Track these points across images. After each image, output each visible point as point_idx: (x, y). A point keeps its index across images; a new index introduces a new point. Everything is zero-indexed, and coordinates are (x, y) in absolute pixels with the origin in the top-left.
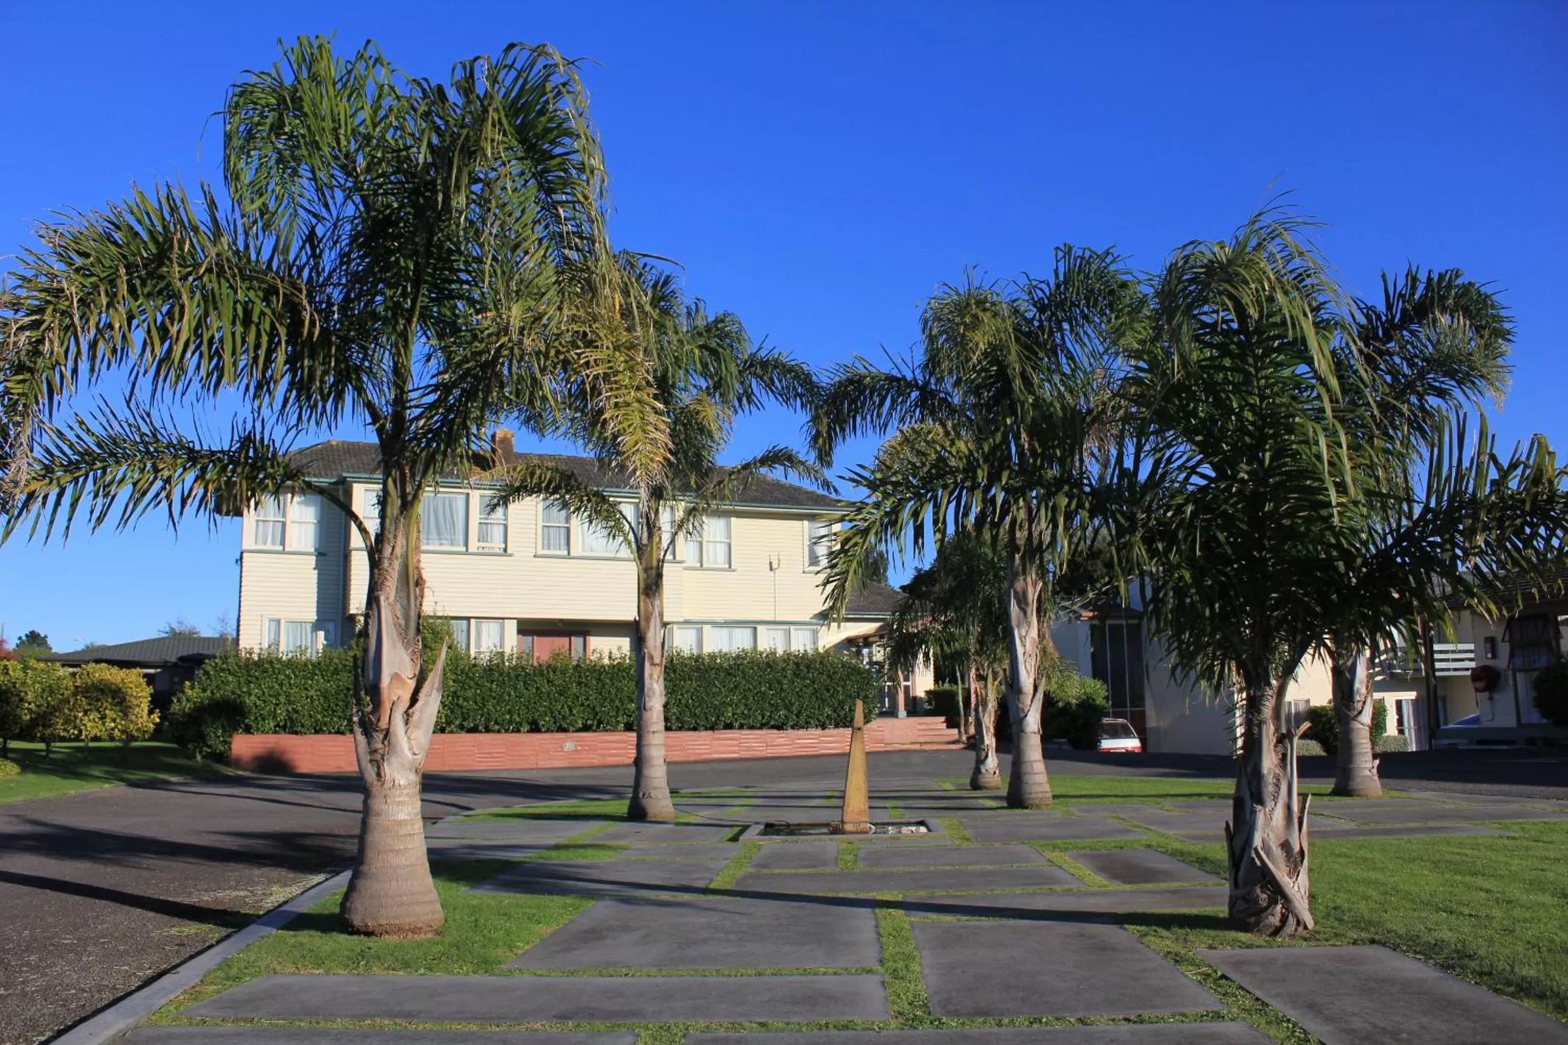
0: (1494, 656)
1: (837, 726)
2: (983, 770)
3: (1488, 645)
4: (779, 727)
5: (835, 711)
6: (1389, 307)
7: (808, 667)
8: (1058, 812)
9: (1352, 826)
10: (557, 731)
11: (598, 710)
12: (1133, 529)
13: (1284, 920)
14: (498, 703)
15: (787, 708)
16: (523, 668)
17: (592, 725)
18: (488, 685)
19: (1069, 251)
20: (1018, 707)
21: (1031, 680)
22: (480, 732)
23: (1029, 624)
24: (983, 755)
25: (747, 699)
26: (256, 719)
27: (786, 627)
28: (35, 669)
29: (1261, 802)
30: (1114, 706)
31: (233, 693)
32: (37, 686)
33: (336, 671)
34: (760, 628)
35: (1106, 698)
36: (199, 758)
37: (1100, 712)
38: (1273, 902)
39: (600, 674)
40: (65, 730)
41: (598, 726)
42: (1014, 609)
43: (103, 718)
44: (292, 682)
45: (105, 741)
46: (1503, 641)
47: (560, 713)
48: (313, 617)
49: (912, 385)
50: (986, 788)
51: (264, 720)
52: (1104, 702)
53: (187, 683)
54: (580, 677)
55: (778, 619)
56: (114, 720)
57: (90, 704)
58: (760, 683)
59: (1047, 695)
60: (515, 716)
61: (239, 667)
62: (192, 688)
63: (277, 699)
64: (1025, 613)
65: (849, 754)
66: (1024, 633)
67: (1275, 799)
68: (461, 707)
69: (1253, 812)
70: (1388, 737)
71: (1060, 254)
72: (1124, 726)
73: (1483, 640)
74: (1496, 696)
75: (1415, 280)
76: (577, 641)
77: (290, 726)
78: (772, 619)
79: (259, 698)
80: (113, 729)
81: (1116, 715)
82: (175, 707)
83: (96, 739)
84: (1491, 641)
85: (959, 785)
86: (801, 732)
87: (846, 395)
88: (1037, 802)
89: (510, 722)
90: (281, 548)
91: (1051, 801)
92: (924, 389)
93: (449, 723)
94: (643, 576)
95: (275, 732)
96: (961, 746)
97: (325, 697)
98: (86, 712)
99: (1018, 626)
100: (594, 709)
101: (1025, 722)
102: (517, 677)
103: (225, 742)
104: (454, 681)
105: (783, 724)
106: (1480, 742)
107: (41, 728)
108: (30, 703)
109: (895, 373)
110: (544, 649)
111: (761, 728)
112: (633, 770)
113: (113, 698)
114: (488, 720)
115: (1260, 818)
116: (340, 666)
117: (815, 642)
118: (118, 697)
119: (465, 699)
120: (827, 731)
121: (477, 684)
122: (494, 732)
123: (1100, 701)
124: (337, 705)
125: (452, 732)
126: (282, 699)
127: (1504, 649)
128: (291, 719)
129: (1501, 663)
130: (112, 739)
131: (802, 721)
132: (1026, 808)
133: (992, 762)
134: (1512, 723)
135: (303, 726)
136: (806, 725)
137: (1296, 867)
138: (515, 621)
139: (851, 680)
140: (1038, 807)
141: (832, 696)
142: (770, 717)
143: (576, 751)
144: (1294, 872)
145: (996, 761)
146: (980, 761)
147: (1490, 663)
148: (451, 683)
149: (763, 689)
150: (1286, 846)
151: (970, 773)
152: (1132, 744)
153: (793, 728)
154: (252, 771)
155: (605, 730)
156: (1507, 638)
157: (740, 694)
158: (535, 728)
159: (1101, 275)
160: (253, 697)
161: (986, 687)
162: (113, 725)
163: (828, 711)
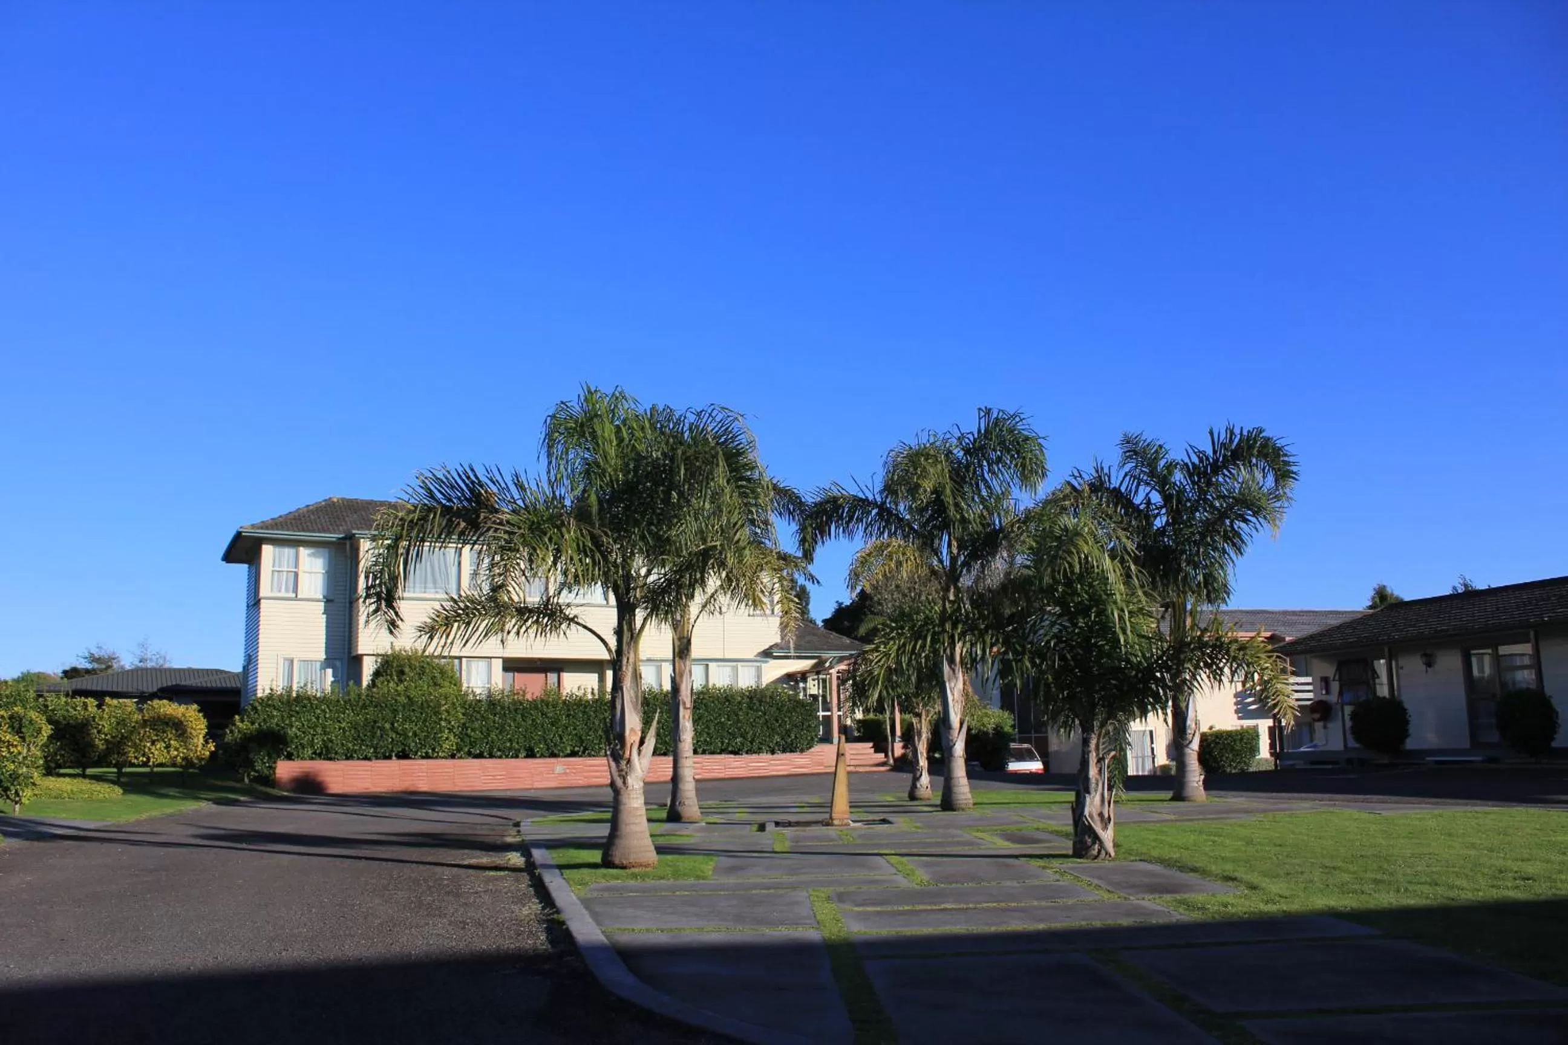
0: (1328, 692)
1: (784, 751)
2: (918, 786)
3: (1323, 683)
4: (735, 753)
5: (782, 739)
6: (1215, 452)
7: (760, 701)
8: (977, 813)
9: (1173, 817)
10: (549, 757)
11: (584, 738)
12: (1023, 653)
13: (1099, 852)
14: (501, 732)
15: (742, 736)
16: (521, 704)
17: (579, 751)
18: (491, 717)
19: (988, 412)
20: (948, 738)
21: (959, 716)
22: (485, 757)
23: (957, 679)
24: (918, 775)
25: (709, 729)
26: (297, 747)
27: (734, 664)
28: (110, 705)
29: (1089, 793)
30: (1020, 732)
31: (277, 725)
32: (113, 720)
33: (364, 707)
34: (712, 665)
35: (1013, 727)
36: (246, 780)
37: (1009, 738)
38: (1094, 843)
39: (586, 707)
40: (136, 758)
41: (584, 752)
42: (946, 668)
43: (168, 747)
44: (327, 716)
45: (168, 766)
46: (1334, 680)
47: (552, 741)
48: (323, 656)
49: (874, 504)
50: (921, 799)
51: (303, 748)
52: (1011, 730)
53: (237, 717)
54: (569, 710)
55: (727, 657)
56: (177, 749)
57: (157, 735)
58: (720, 715)
59: (969, 729)
60: (515, 745)
61: (282, 703)
62: (242, 721)
63: (315, 730)
64: (954, 671)
65: (835, 774)
66: (953, 685)
67: (1096, 791)
68: (470, 737)
69: (1085, 797)
70: (1261, 759)
71: (982, 414)
72: (1029, 751)
73: (1319, 679)
74: (1330, 725)
75: (1232, 433)
76: (552, 677)
77: (326, 753)
78: (721, 657)
79: (299, 729)
80: (176, 757)
81: (1022, 741)
82: (229, 738)
83: (161, 765)
84: (1325, 681)
85: (899, 798)
86: (754, 756)
87: (825, 511)
88: (963, 806)
89: (510, 749)
90: (294, 595)
91: (971, 806)
92: (882, 508)
93: (459, 750)
94: (677, 643)
95: (312, 759)
96: (888, 768)
97: (355, 728)
98: (153, 743)
99: (949, 681)
100: (580, 738)
101: (954, 749)
102: (516, 710)
103: (270, 767)
104: (464, 714)
105: (739, 750)
106: (1313, 763)
107: (116, 756)
108: (106, 735)
109: (861, 495)
110: (533, 686)
111: (720, 753)
112: (670, 786)
113: (177, 731)
114: (491, 748)
115: (1088, 800)
116: (368, 702)
117: (759, 677)
118: (179, 727)
119: (473, 730)
120: (775, 756)
121: (483, 716)
122: (496, 757)
123: (1007, 729)
124: (365, 735)
125: (461, 758)
126: (319, 730)
127: (1335, 686)
128: (326, 747)
129: (1333, 698)
130: (174, 765)
131: (755, 746)
132: (955, 810)
133: (925, 779)
134: (1341, 747)
135: (336, 753)
136: (759, 751)
137: (1106, 825)
138: (501, 660)
139: (796, 712)
140: (963, 810)
141: (780, 726)
142: (728, 744)
143: (565, 773)
144: (1105, 828)
145: (928, 779)
146: (916, 779)
147: (1324, 698)
148: (461, 716)
149: (723, 720)
150: (1101, 815)
151: (908, 789)
152: (1035, 766)
153: (747, 753)
154: (294, 790)
155: (590, 755)
156: (1337, 677)
157: (703, 723)
158: (531, 754)
159: (1011, 431)
160: (294, 729)
161: (920, 721)
162: (176, 753)
163: (777, 738)
